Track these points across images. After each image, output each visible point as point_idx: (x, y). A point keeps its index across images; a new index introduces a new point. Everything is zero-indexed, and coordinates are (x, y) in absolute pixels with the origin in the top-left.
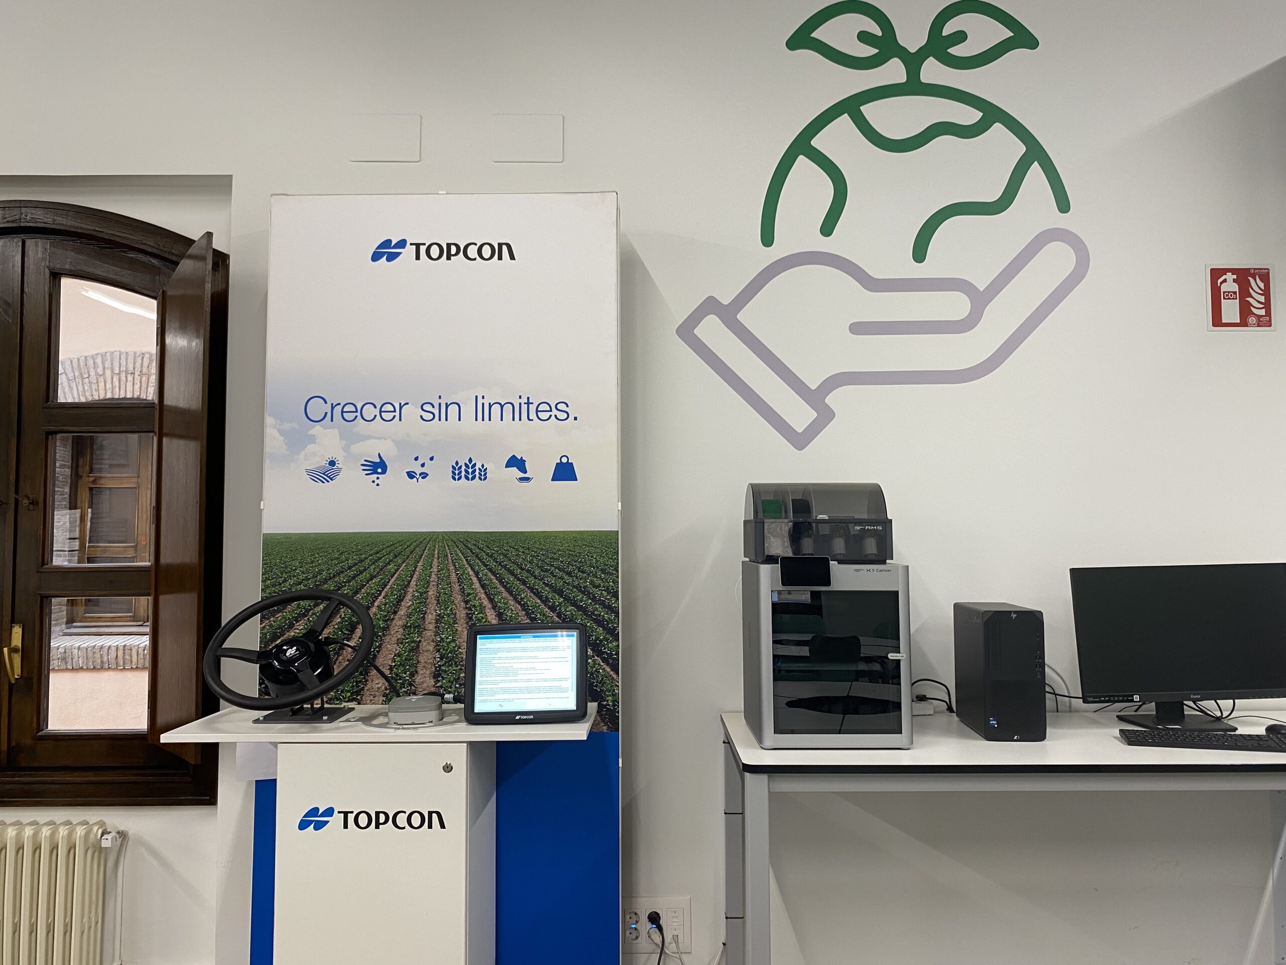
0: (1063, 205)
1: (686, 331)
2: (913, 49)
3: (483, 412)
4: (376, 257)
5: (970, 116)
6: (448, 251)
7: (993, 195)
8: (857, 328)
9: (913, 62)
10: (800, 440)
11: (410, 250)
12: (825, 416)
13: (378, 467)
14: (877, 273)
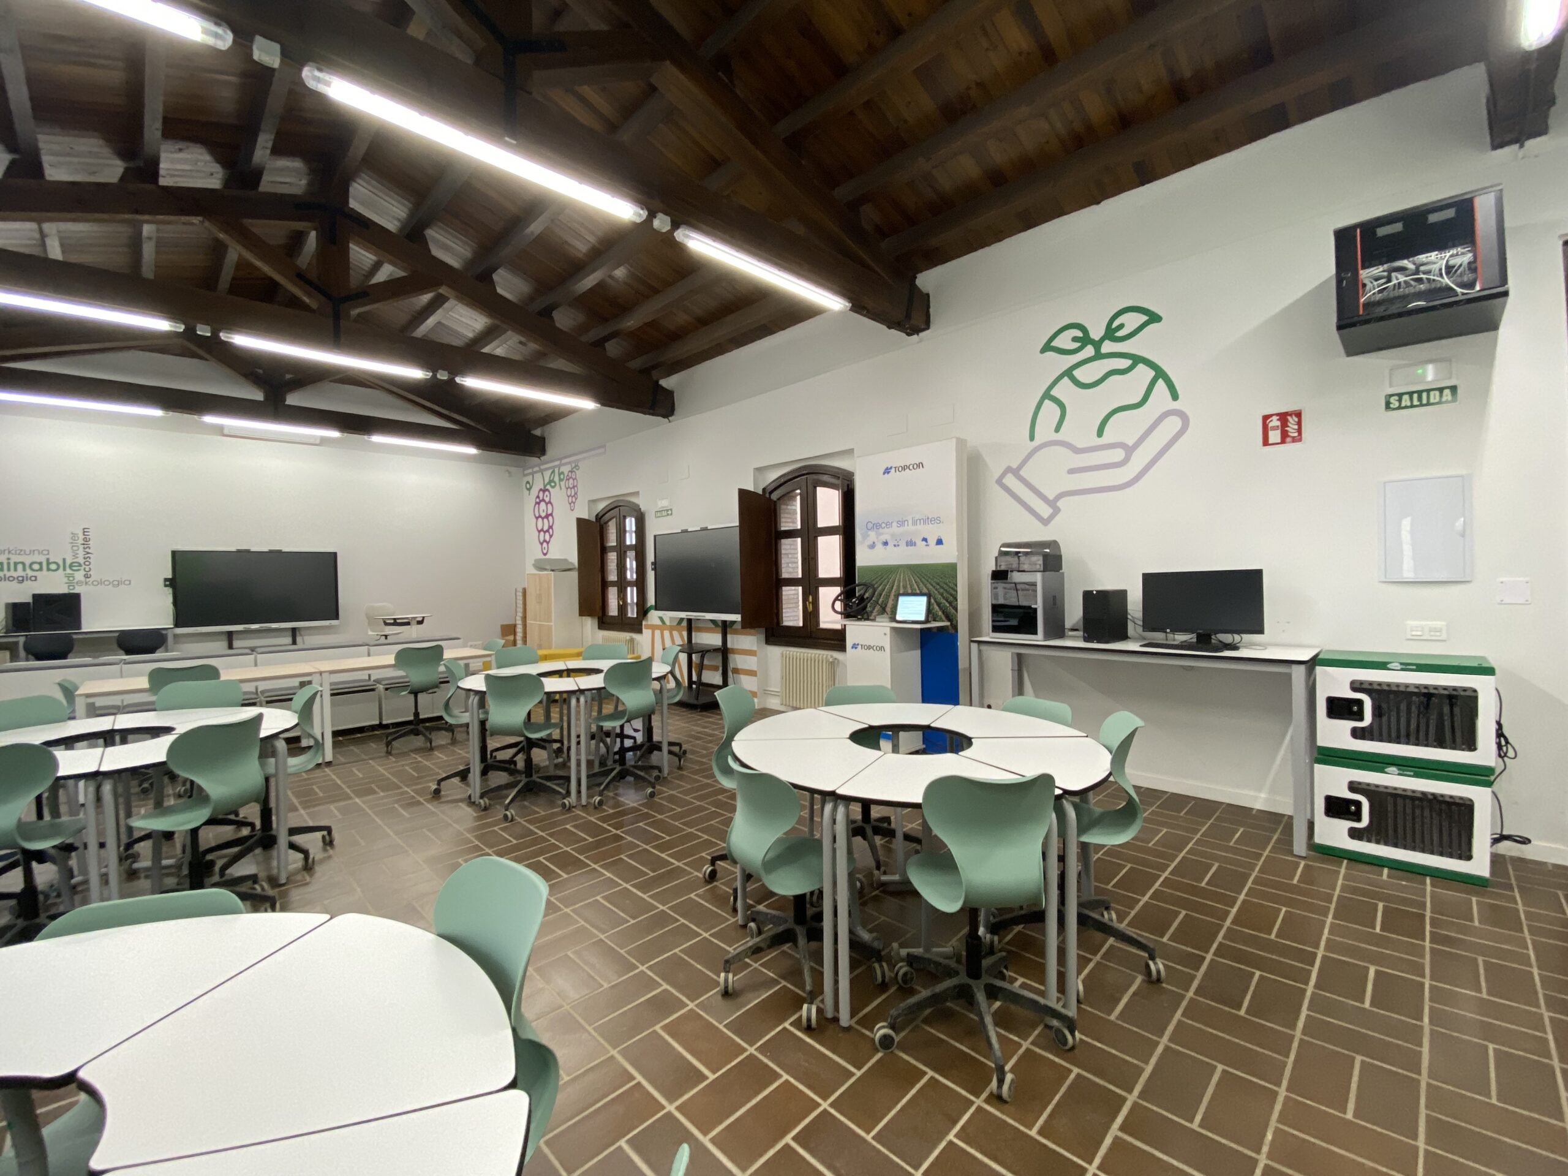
0: (1175, 396)
1: (999, 482)
2: (1097, 339)
3: (915, 523)
4: (884, 473)
5: (1125, 363)
6: (904, 468)
7: (1137, 399)
8: (1071, 471)
9: (1097, 345)
10: (1046, 522)
11: (893, 470)
12: (1057, 511)
13: (886, 543)
14: (1080, 446)
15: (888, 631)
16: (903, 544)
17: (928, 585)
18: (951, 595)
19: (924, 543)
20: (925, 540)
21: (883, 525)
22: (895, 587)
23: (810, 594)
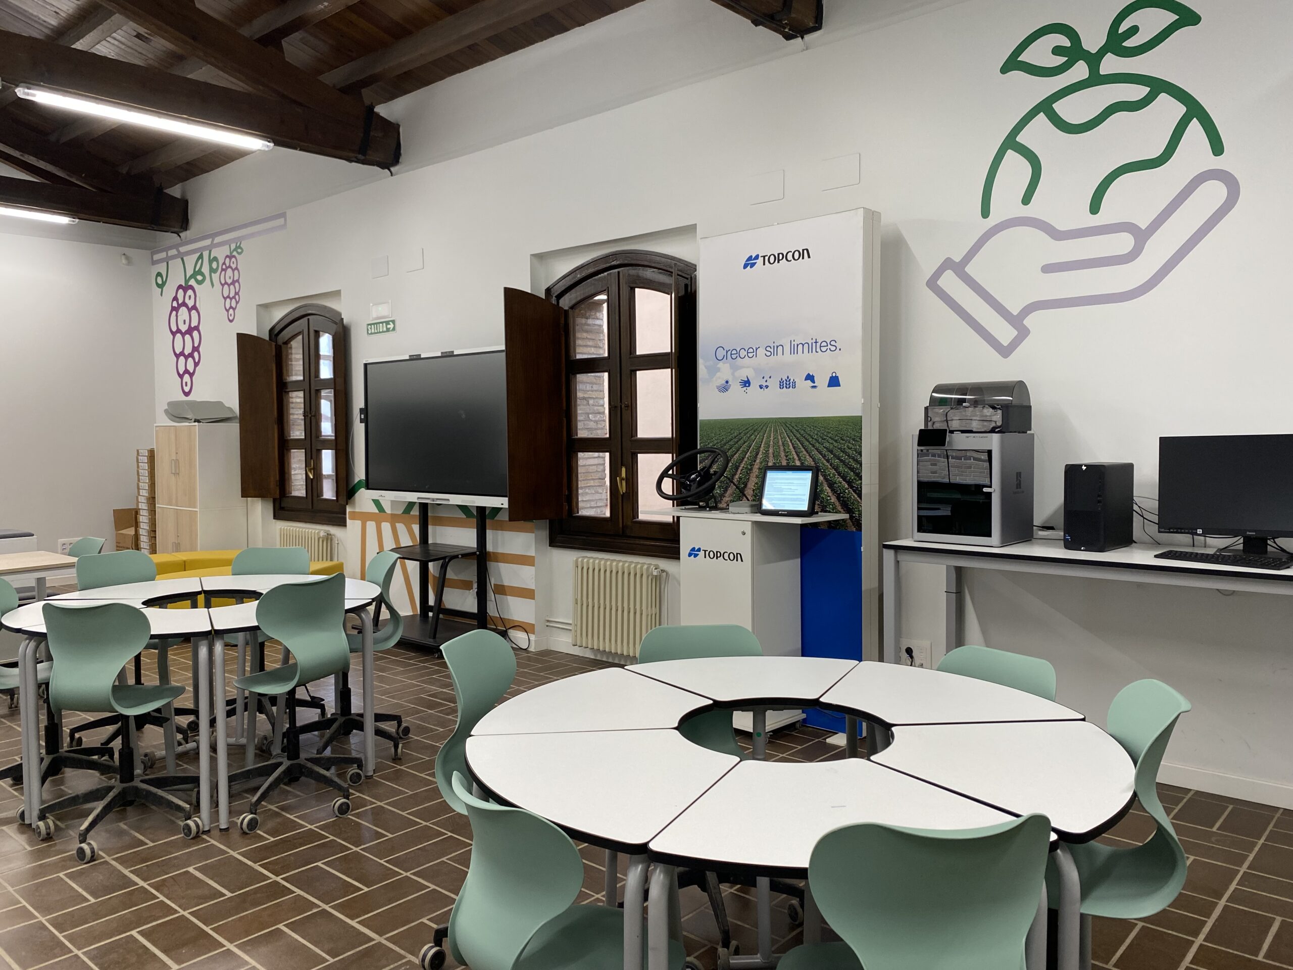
0: (1217, 147)
1: (932, 283)
2: (1094, 51)
3: (794, 350)
4: (745, 266)
5: (1139, 92)
6: (778, 258)
7: (1156, 152)
8: (1048, 269)
9: (1094, 60)
10: (1005, 351)
11: (761, 259)
12: (1023, 333)
13: (746, 383)
14: (1061, 226)
15: (748, 527)
16: (774, 384)
17: (815, 452)
18: (852, 469)
19: (809, 382)
20: (810, 378)
21: (743, 353)
22: (760, 456)
23: (622, 465)
